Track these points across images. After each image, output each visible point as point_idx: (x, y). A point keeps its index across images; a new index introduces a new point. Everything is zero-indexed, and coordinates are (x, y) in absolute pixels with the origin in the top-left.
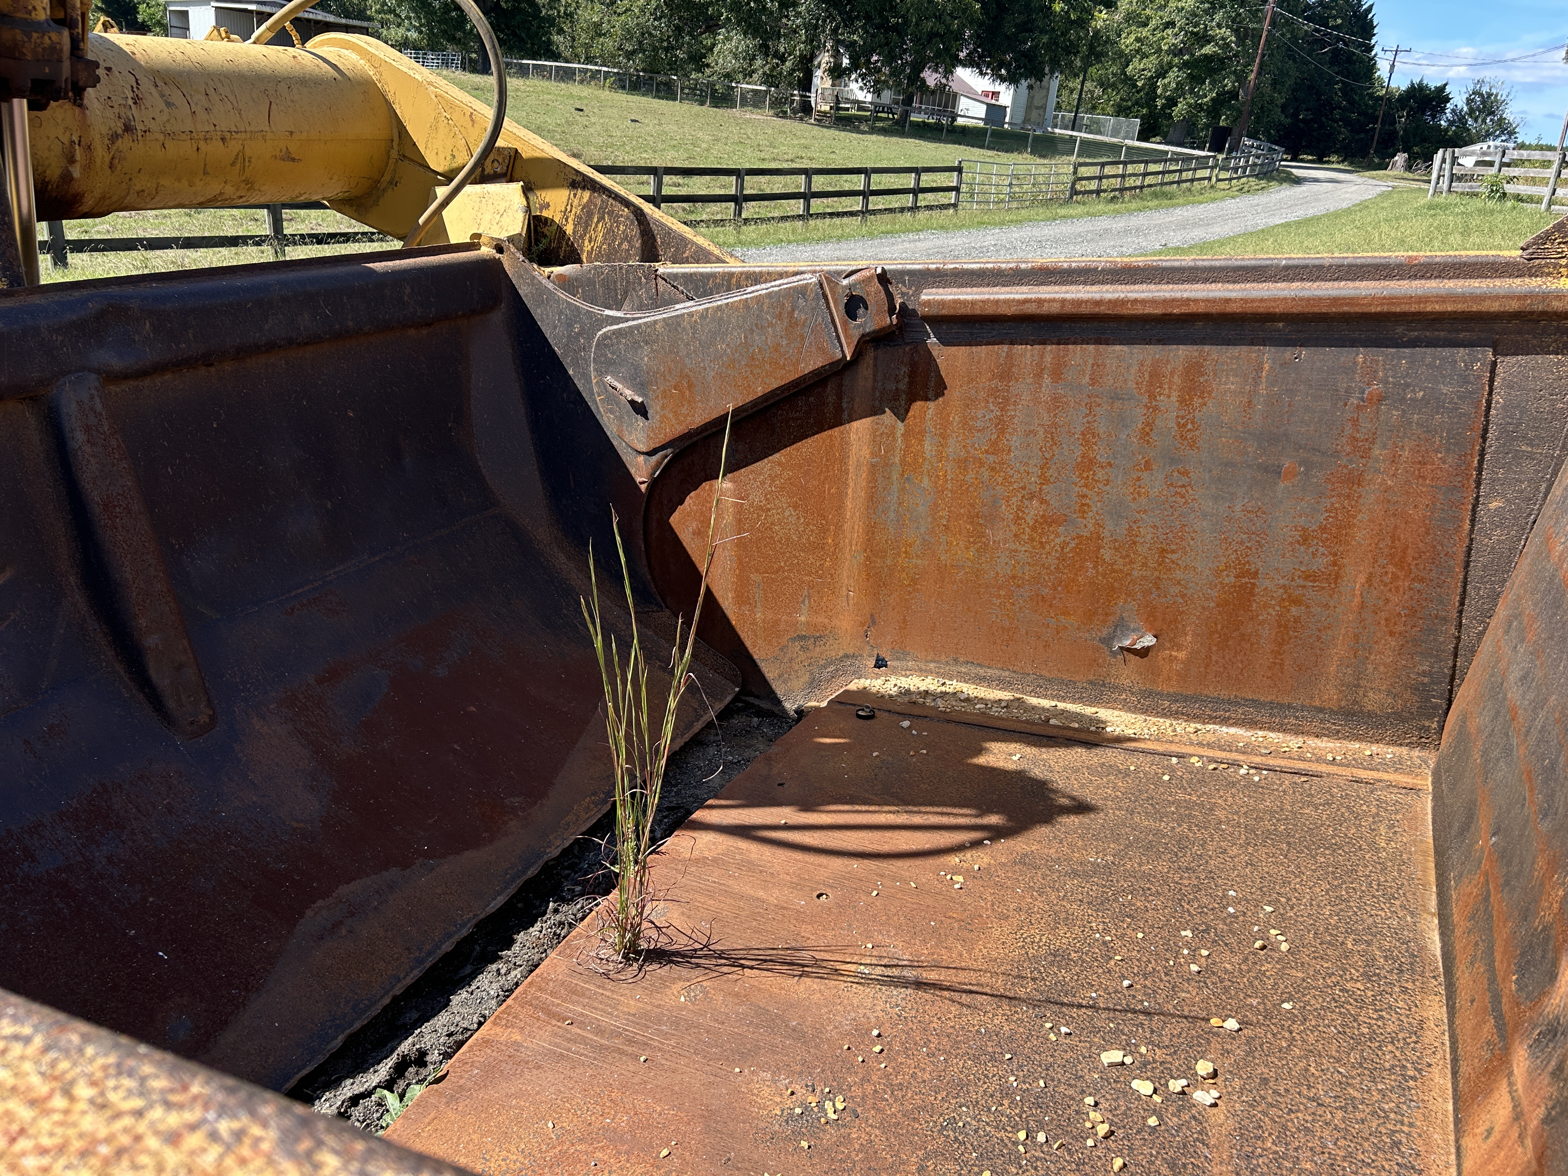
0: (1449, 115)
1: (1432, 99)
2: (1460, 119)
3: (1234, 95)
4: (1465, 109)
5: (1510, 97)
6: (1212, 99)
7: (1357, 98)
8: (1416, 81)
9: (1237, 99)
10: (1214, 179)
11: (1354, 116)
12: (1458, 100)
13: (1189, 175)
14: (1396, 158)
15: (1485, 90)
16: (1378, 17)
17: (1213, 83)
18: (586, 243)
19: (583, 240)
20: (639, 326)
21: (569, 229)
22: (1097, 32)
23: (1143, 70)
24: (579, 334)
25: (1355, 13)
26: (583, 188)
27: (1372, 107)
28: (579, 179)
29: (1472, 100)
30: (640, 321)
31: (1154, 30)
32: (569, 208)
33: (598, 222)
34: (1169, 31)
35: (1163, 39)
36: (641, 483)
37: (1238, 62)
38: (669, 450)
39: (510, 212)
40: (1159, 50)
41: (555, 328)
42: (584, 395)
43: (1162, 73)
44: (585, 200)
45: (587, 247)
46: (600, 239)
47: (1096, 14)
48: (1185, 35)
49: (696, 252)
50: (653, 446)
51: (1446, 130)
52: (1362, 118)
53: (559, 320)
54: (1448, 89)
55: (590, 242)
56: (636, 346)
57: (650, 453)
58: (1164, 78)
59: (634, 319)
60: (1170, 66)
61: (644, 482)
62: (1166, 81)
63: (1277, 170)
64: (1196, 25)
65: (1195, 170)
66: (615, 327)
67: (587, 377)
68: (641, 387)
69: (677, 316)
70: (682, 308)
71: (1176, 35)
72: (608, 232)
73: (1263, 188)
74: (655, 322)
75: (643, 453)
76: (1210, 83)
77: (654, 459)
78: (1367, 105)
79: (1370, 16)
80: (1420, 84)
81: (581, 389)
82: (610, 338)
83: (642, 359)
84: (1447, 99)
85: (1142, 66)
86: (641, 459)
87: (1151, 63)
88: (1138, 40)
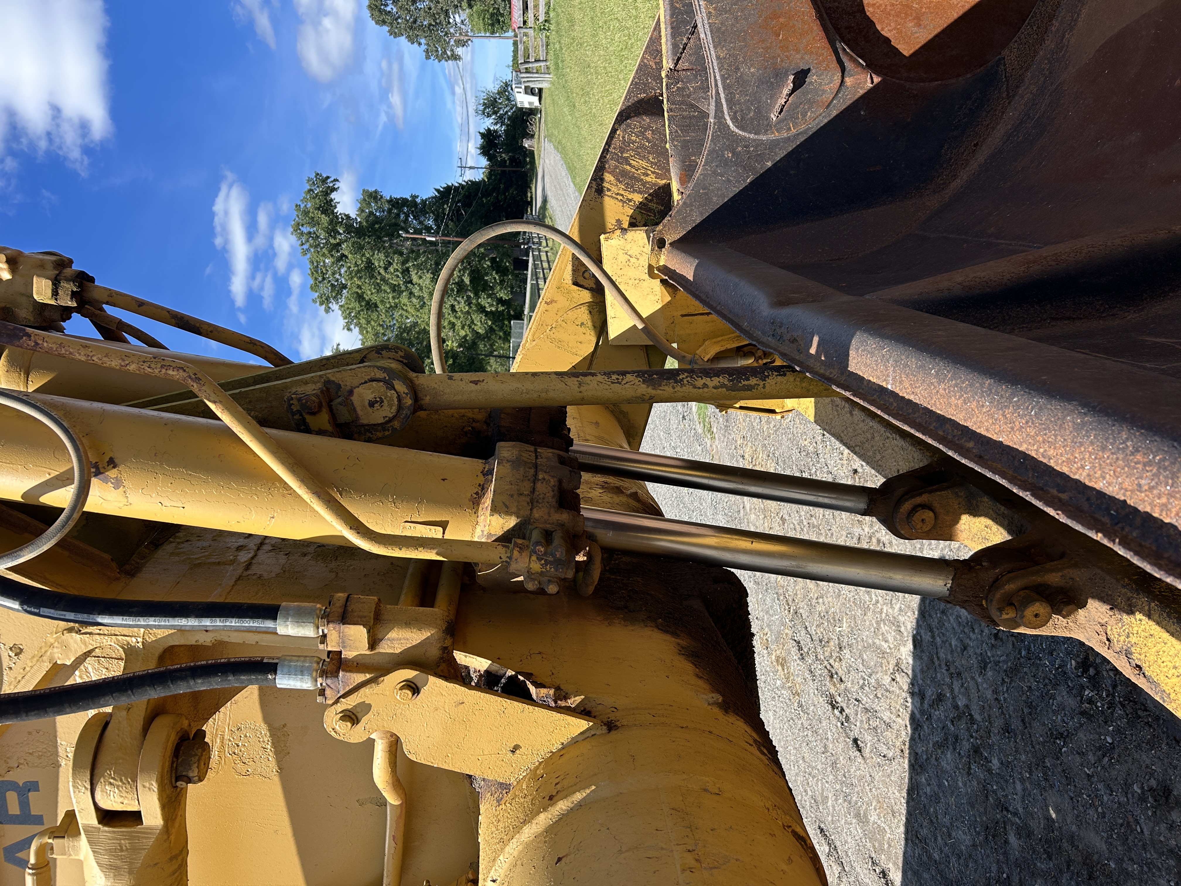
0: (499, 125)
1: (489, 139)
2: (500, 119)
3: (493, 260)
4: (494, 117)
5: (484, 90)
6: (497, 273)
7: (491, 187)
8: (479, 151)
9: (495, 258)
10: (547, 249)
11: (502, 186)
12: (488, 123)
13: (545, 265)
14: (526, 146)
15: (481, 108)
16: (441, 185)
17: (487, 274)
18: (648, 179)
19: (647, 182)
20: (722, 76)
21: (638, 198)
22: (460, 346)
23: (481, 322)
24: (734, 153)
25: (440, 199)
26: (602, 180)
27: (496, 176)
28: (594, 186)
29: (488, 114)
30: (718, 78)
31: (456, 318)
32: (620, 198)
33: (630, 165)
34: (457, 307)
35: (461, 310)
36: (872, 82)
37: (473, 260)
38: (838, 45)
39: (628, 247)
40: (468, 313)
41: (729, 181)
42: (790, 149)
43: (481, 309)
44: (612, 178)
45: (651, 179)
46: (644, 163)
47: (449, 348)
48: (459, 297)
49: (651, 55)
50: (834, 64)
51: (508, 125)
52: (503, 181)
53: (722, 176)
54: (482, 131)
55: (647, 175)
56: (741, 82)
57: (843, 70)
58: (485, 307)
59: (716, 85)
60: (479, 305)
61: (872, 78)
62: (487, 305)
63: (538, 216)
64: (452, 290)
65: (541, 261)
66: (725, 106)
67: (775, 144)
68: (779, 76)
69: (711, 31)
70: (704, 33)
71: (459, 303)
72: (638, 154)
73: (550, 218)
74: (718, 58)
75: (843, 77)
76: (487, 276)
77: (848, 64)
78: (495, 180)
79: (442, 189)
80: (480, 149)
81: (785, 153)
82: (735, 113)
83: (753, 75)
84: (489, 130)
85: (479, 324)
86: (849, 81)
87: (477, 318)
88: (463, 328)
